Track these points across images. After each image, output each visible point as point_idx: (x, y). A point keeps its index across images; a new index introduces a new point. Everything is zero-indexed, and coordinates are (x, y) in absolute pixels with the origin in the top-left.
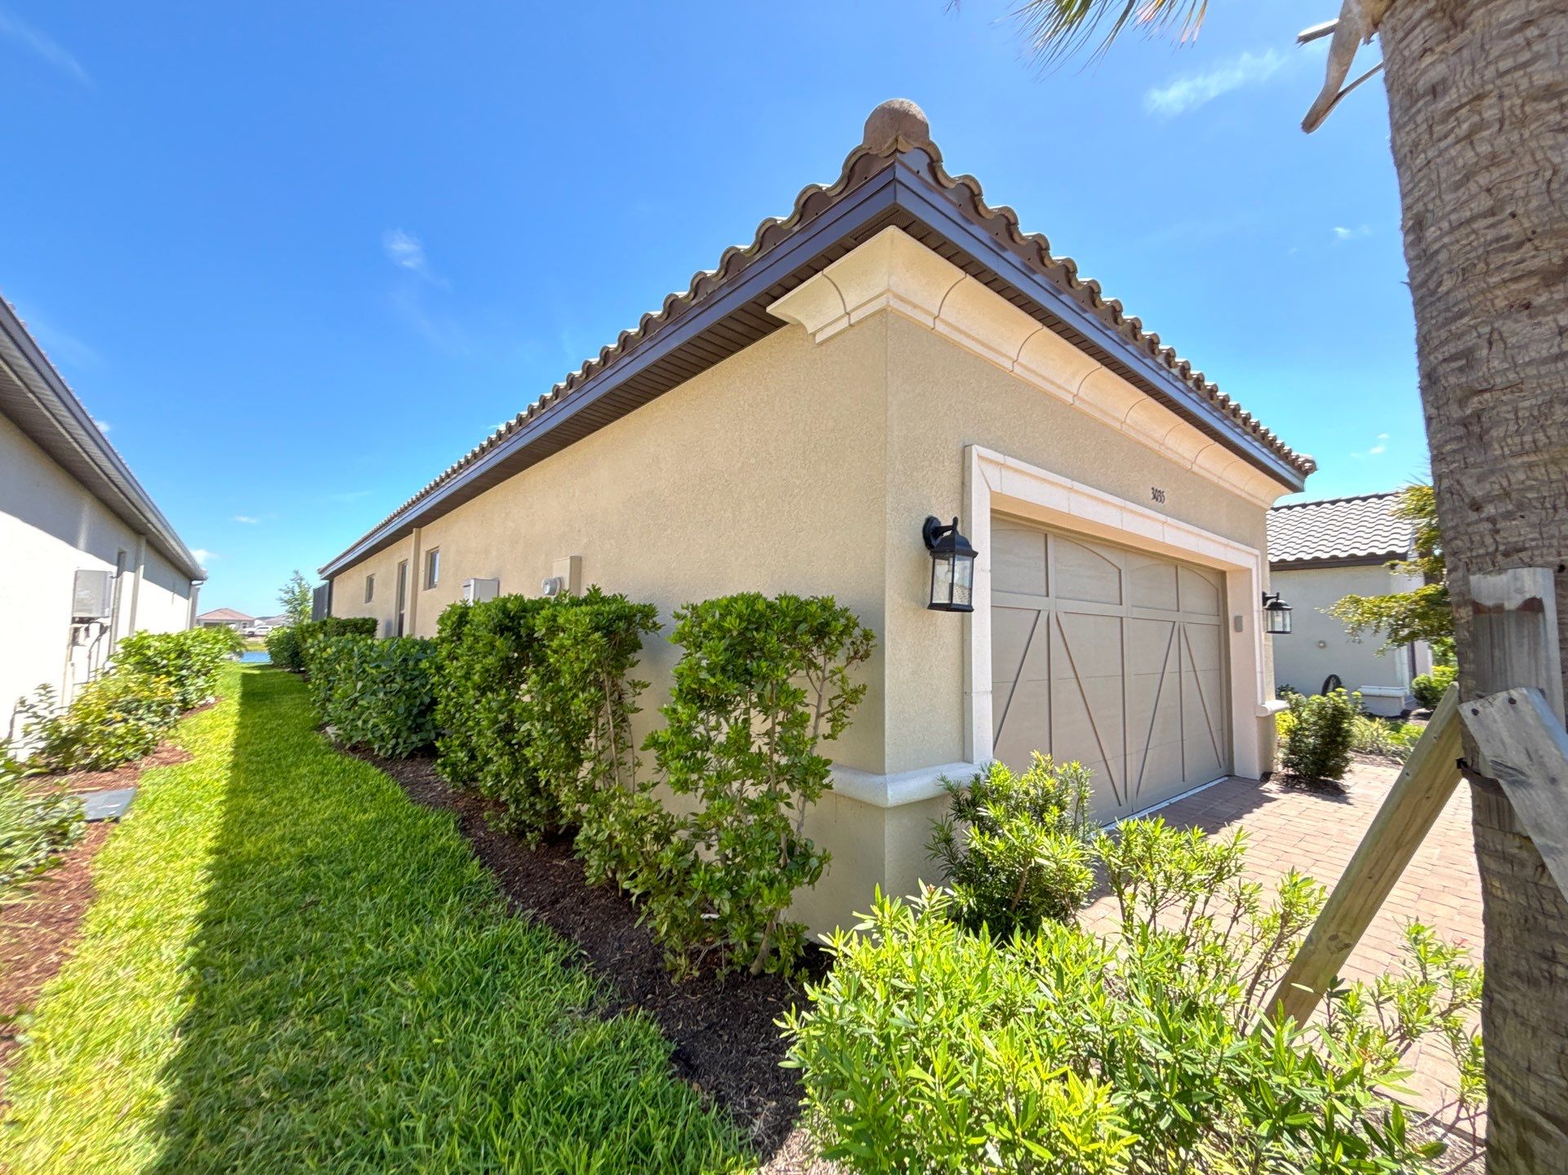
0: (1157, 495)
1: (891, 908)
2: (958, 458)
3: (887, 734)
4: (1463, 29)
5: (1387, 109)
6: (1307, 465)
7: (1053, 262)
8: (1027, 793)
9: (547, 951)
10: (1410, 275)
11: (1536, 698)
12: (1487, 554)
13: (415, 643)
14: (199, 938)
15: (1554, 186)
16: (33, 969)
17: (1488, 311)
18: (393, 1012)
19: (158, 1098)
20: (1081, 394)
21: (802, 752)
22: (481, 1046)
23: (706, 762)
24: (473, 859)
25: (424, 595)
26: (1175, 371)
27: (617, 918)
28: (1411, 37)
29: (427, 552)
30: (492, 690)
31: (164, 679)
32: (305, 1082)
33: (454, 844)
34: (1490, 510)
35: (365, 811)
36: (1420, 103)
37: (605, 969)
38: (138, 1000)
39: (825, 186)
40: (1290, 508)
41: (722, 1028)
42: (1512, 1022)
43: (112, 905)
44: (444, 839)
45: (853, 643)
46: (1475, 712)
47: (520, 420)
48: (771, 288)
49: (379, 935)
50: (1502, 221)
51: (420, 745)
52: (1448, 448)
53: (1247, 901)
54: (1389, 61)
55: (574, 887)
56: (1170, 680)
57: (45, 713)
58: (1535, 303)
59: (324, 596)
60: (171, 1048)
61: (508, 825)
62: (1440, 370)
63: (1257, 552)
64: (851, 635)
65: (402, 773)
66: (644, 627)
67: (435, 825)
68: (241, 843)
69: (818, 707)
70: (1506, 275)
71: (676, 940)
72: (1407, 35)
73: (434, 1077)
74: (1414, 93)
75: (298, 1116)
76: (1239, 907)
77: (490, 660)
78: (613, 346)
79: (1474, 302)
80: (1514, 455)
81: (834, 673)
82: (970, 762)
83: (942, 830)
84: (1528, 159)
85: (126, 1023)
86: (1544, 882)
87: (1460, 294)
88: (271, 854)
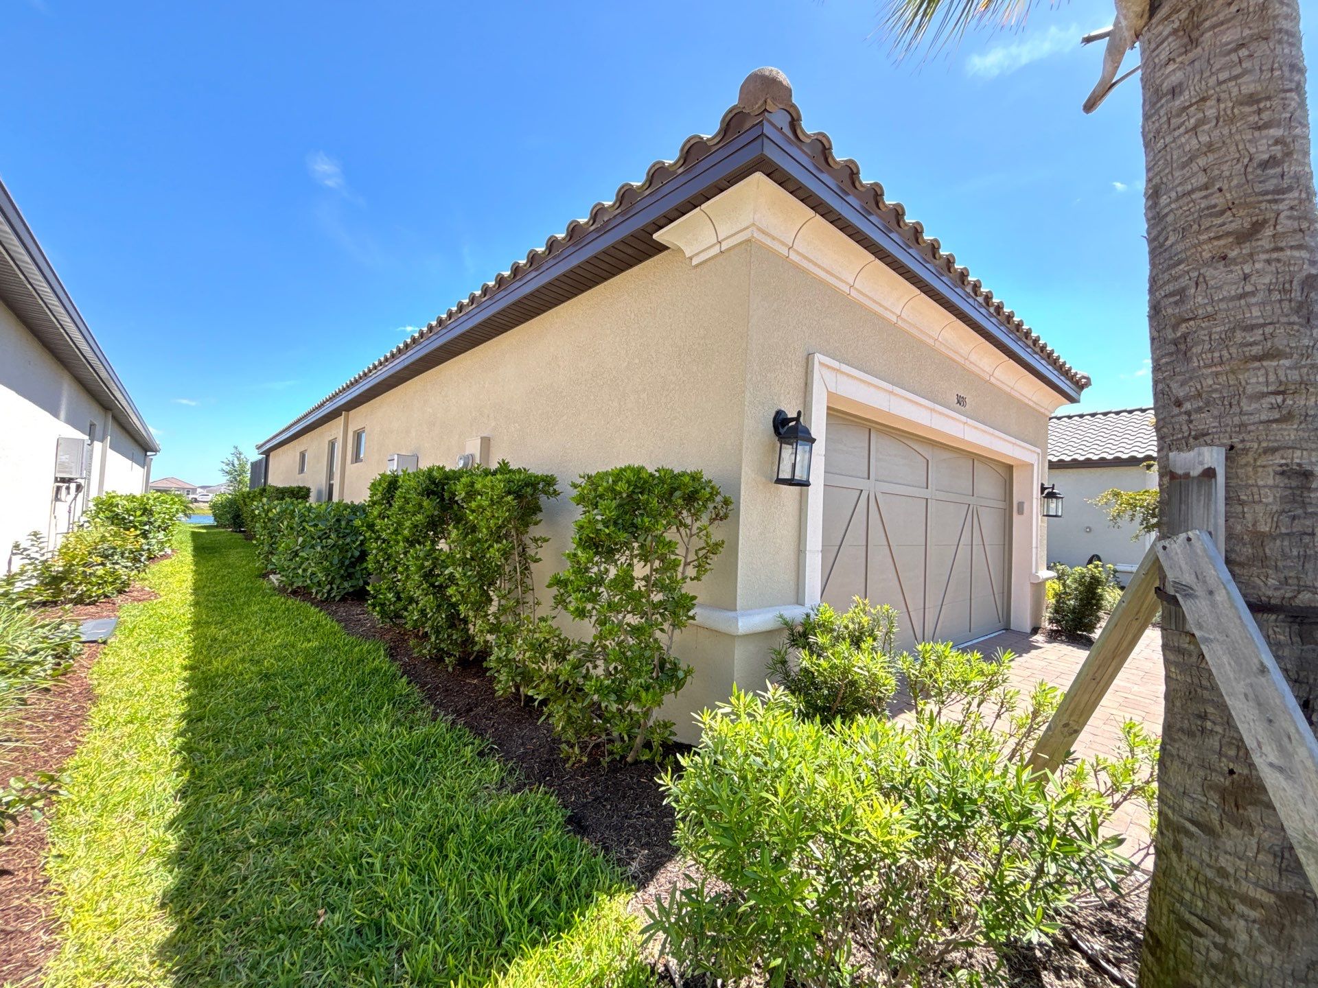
0: (961, 401)
1: (746, 699)
2: (803, 363)
3: (739, 579)
4: (1196, 46)
5: (1141, 101)
6: (1083, 380)
7: (886, 206)
8: (846, 627)
9: (465, 745)
10: (1149, 233)
11: (1206, 537)
12: (1183, 437)
13: (346, 506)
14: (186, 731)
15: (1249, 170)
16: (54, 750)
17: (1197, 261)
18: (348, 785)
19: (168, 843)
20: (903, 315)
21: (675, 589)
22: (419, 809)
23: (599, 594)
24: (402, 677)
25: (351, 468)
26: (980, 299)
27: (519, 721)
28: (1160, 48)
29: (355, 432)
30: (419, 543)
31: (133, 532)
32: (283, 833)
33: (385, 666)
34: (1187, 406)
35: (309, 641)
36: (1163, 101)
37: (512, 759)
38: (143, 775)
39: (706, 137)
40: (1070, 417)
41: (606, 800)
42: (1176, 763)
43: (111, 706)
44: (377, 662)
45: (715, 507)
46: (1164, 548)
47: (440, 322)
48: (658, 219)
49: (330, 731)
50: (1212, 194)
51: (351, 590)
52: (1164, 361)
53: (1008, 702)
54: (1144, 65)
55: (485, 699)
56: (963, 551)
57: (37, 556)
58: (1229, 256)
59: (260, 469)
60: (174, 808)
61: (429, 651)
62: (1162, 304)
63: (1039, 451)
64: (714, 501)
65: (336, 612)
66: (545, 492)
67: (369, 652)
68: (210, 662)
69: (686, 557)
70: (1212, 235)
71: (570, 733)
72: (1158, 47)
73: (384, 830)
74: (1160, 93)
75: (281, 856)
76: (1002, 707)
77: (419, 517)
78: (523, 262)
79: (1189, 253)
80: (1206, 366)
81: (700, 530)
82: (803, 605)
83: (780, 653)
84: (1233, 148)
85: (135, 790)
86: (1203, 665)
87: (1179, 247)
88: (235, 671)
